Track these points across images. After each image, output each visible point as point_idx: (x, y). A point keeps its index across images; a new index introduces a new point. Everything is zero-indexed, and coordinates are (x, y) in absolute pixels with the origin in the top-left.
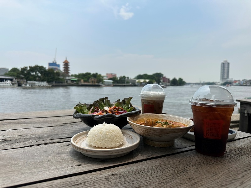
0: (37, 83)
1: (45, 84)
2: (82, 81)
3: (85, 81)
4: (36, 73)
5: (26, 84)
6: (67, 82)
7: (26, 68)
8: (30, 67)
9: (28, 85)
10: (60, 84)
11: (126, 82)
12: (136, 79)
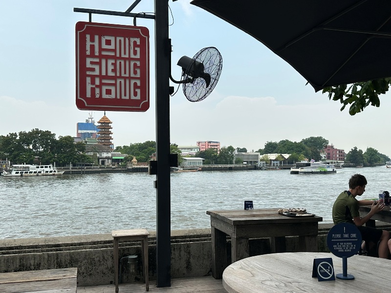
0: (33, 168)
1: (50, 169)
2: (134, 160)
3: (139, 161)
7: (13, 135)
8: (21, 134)
9: (14, 173)
10: (85, 169)
11: (234, 160)
12: (259, 154)
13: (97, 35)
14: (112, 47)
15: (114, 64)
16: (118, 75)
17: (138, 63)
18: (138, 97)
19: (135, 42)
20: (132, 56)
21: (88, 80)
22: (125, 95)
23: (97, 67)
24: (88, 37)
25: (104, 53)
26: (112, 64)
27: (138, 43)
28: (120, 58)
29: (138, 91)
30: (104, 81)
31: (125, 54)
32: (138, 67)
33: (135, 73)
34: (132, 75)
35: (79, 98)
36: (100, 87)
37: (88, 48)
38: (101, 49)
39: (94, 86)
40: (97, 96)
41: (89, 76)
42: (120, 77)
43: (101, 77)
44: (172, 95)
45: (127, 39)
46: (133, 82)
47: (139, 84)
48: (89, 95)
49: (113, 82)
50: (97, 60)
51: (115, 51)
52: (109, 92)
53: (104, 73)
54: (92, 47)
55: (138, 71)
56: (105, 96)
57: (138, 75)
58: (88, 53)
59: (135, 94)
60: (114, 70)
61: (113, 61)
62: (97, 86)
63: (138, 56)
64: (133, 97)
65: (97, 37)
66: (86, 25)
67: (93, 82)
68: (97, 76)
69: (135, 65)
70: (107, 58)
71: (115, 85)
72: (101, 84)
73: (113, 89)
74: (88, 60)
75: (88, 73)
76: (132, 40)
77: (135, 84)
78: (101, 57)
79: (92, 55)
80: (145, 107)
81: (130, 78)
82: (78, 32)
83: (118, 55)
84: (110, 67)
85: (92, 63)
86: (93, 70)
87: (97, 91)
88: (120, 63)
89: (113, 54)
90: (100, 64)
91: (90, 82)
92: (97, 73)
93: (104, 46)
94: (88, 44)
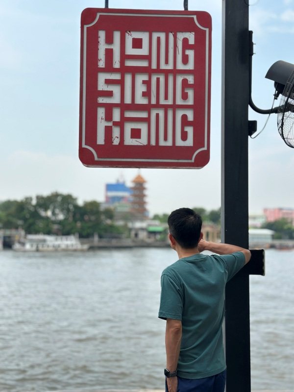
0: (51, 240)
1: (71, 242)
4: (54, 213)
5: (23, 244)
6: (136, 235)
7: (28, 200)
9: (28, 246)
13: (117, 30)
14: (144, 51)
15: (147, 83)
16: (154, 102)
17: (191, 79)
18: (189, 142)
19: (185, 41)
20: (180, 66)
21: (101, 112)
22: (166, 139)
23: (116, 90)
24: (102, 35)
25: (129, 63)
26: (144, 82)
27: (192, 41)
28: (158, 71)
29: (190, 130)
30: (128, 114)
31: (167, 62)
32: (190, 86)
33: (185, 96)
34: (179, 101)
35: (84, 146)
36: (121, 124)
37: (102, 55)
38: (124, 57)
39: (110, 124)
40: (116, 142)
41: (102, 105)
42: (158, 106)
43: (123, 107)
44: (253, 136)
45: (171, 36)
46: (180, 114)
47: (191, 117)
48: (101, 140)
49: (144, 115)
50: (117, 77)
51: (148, 58)
52: (136, 134)
53: (128, 100)
54: (109, 53)
55: (191, 93)
56: (129, 141)
57: (190, 101)
58: (102, 64)
59: (184, 137)
60: (147, 94)
61: (145, 77)
62: (115, 124)
63: (191, 66)
64: (180, 143)
65: (117, 35)
66: (98, 15)
67: (108, 117)
68: (116, 105)
69: (185, 82)
70: (135, 71)
71: (147, 120)
72: (124, 120)
73: (143, 127)
74: (102, 77)
75: (101, 100)
76: (181, 36)
77: (184, 117)
78: (123, 70)
79: (109, 68)
80: (202, 160)
81: (175, 107)
82: (85, 27)
83: (154, 66)
84: (140, 89)
85: (108, 82)
86: (110, 94)
87: (116, 132)
88: (158, 79)
89: (145, 64)
90: (121, 83)
91: (104, 117)
92: (116, 99)
93: (130, 50)
94: (102, 47)
